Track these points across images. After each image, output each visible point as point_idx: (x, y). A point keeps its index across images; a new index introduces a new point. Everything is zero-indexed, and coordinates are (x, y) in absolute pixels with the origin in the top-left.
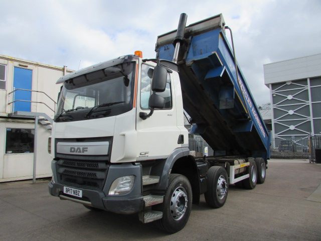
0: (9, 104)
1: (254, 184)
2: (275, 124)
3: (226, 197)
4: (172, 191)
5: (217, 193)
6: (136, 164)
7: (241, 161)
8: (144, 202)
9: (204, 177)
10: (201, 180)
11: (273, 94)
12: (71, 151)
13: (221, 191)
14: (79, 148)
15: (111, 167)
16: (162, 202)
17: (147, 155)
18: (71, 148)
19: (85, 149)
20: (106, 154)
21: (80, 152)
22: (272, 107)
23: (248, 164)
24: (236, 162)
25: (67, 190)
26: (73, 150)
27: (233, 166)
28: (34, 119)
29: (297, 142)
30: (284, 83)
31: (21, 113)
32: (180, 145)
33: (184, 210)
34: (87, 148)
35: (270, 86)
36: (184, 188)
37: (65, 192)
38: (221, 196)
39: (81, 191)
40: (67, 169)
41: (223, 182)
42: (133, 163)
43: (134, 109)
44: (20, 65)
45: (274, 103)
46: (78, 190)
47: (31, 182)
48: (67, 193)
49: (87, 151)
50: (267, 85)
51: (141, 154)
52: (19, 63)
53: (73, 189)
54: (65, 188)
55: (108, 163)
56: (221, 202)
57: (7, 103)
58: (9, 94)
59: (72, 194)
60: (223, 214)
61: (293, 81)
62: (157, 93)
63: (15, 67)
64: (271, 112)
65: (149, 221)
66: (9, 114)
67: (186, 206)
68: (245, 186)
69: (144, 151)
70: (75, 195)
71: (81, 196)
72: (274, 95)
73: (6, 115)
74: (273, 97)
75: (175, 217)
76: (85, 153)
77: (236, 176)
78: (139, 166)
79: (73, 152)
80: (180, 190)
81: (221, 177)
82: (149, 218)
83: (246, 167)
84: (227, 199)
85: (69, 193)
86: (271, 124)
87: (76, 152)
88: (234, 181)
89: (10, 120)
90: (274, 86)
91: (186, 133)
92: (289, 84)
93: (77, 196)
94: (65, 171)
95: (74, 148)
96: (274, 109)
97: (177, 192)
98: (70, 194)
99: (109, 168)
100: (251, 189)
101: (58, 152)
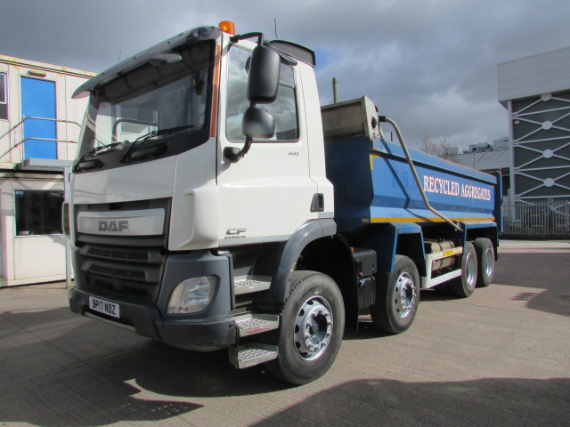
0: (16, 146)
1: (471, 289)
2: (516, 176)
3: (413, 314)
4: (297, 306)
5: (394, 306)
6: (220, 253)
7: (446, 244)
8: (237, 329)
9: (369, 276)
10: (363, 282)
11: (514, 121)
12: (101, 229)
13: (403, 301)
14: (113, 223)
15: (170, 260)
16: (277, 327)
17: (241, 234)
18: (101, 223)
19: (123, 225)
20: (161, 233)
21: (115, 230)
22: (512, 144)
23: (459, 250)
24: (435, 246)
25: (96, 304)
26: (103, 226)
27: (430, 255)
28: (62, 173)
29: (558, 209)
30: (538, 97)
31: (36, 163)
32: (316, 215)
33: (326, 341)
34: (127, 222)
35: (509, 105)
36: (325, 298)
37: (91, 307)
38: (404, 311)
39: (117, 306)
40: (97, 263)
41: (408, 286)
42: (214, 252)
43: (212, 140)
44: (31, 73)
45: (515, 137)
46: (112, 304)
47: (63, 285)
48: (95, 309)
49: (126, 227)
50: (504, 104)
51: (228, 233)
52: (29, 69)
53: (104, 302)
54: (91, 299)
55: (164, 251)
56: (401, 323)
57: (12, 146)
58: (15, 127)
59: (104, 311)
60: (406, 345)
61: (554, 94)
62: (258, 106)
63: (22, 77)
64: (510, 154)
65: (248, 365)
66: (18, 165)
67: (329, 331)
68: (452, 291)
69: (234, 226)
70: (108, 313)
71: (117, 315)
72: (517, 122)
73: (11, 167)
74: (515, 126)
75: (305, 355)
76: (125, 232)
77: (435, 274)
78: (225, 258)
79: (104, 229)
80: (315, 302)
81: (404, 276)
82: (249, 358)
83: (455, 256)
84: (416, 317)
85: (97, 309)
86: (509, 177)
87: (109, 230)
88: (430, 282)
89: (19, 175)
90: (517, 104)
91: (328, 190)
92: (546, 99)
93: (111, 314)
94: (93, 267)
95: (105, 223)
96: (515, 148)
97: (309, 306)
98: (100, 311)
99: (165, 261)
100: (464, 296)
101: (79, 231)
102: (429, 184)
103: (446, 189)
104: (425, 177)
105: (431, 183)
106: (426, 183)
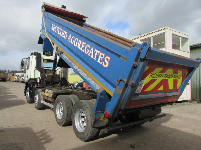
7: (50, 92)
24: (46, 90)
102: (53, 27)
103: (60, 32)
104: (53, 24)
105: (54, 27)
106: (52, 27)
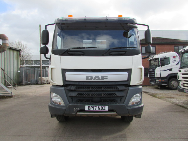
12: (88, 79)
14: (97, 77)
15: (130, 88)
19: (104, 77)
21: (99, 79)
26: (90, 78)
34: (107, 76)
39: (107, 107)
46: (103, 106)
48: (89, 110)
53: (98, 106)
54: (87, 106)
55: (128, 85)
59: (97, 110)
70: (100, 110)
71: (107, 110)
87: (94, 79)
93: (103, 110)
98: (94, 110)
99: (128, 89)
